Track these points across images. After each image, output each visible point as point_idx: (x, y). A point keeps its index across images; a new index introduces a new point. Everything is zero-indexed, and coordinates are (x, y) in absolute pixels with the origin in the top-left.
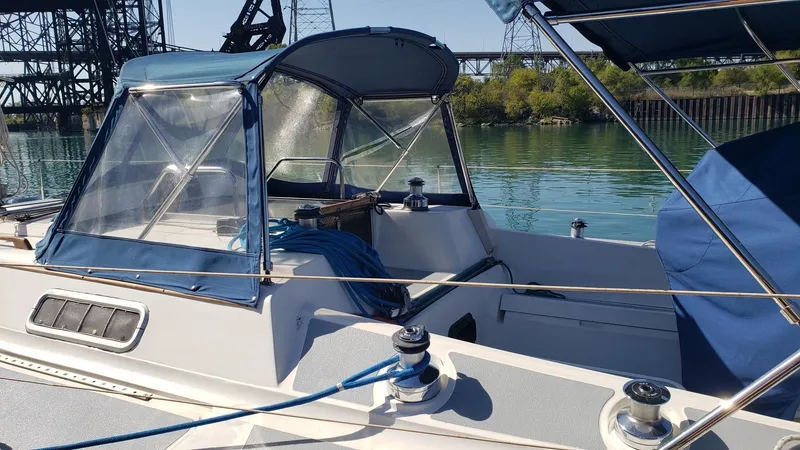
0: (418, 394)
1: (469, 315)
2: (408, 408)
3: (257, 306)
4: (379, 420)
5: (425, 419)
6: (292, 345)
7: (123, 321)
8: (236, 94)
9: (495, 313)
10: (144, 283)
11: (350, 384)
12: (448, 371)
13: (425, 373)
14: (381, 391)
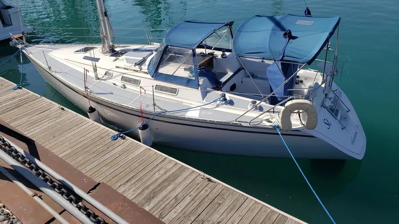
0: (224, 102)
1: (235, 84)
2: (222, 104)
3: (198, 89)
4: (218, 106)
5: (225, 106)
6: (204, 95)
7: (174, 90)
8: (191, 51)
9: (241, 82)
10: (177, 83)
11: (214, 102)
12: (228, 99)
13: (225, 99)
14: (218, 102)
